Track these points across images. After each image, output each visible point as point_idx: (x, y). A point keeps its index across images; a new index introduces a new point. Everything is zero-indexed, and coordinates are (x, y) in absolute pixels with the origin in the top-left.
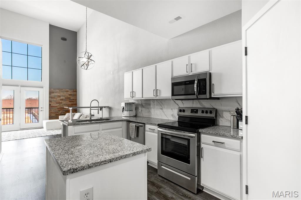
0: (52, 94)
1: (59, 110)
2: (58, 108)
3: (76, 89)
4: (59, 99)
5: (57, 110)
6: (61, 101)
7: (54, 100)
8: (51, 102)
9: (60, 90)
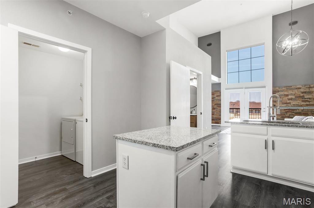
0: (276, 93)
1: (287, 112)
2: (285, 110)
4: (287, 98)
5: (283, 112)
6: (288, 101)
9: (288, 88)
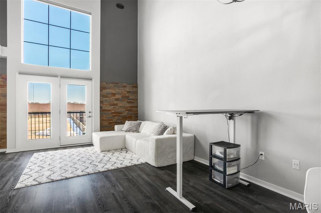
0: (103, 91)
1: (114, 116)
2: (112, 113)
3: (137, 84)
4: (114, 98)
5: (110, 116)
7: (106, 100)
8: (103, 103)
9: (115, 84)
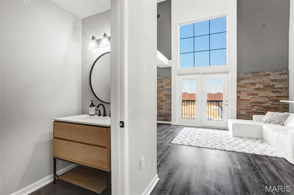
0: (241, 81)
1: (253, 106)
2: (251, 103)
4: (253, 88)
5: (248, 105)
6: (255, 92)
7: (244, 90)
8: (240, 92)
9: (255, 74)
